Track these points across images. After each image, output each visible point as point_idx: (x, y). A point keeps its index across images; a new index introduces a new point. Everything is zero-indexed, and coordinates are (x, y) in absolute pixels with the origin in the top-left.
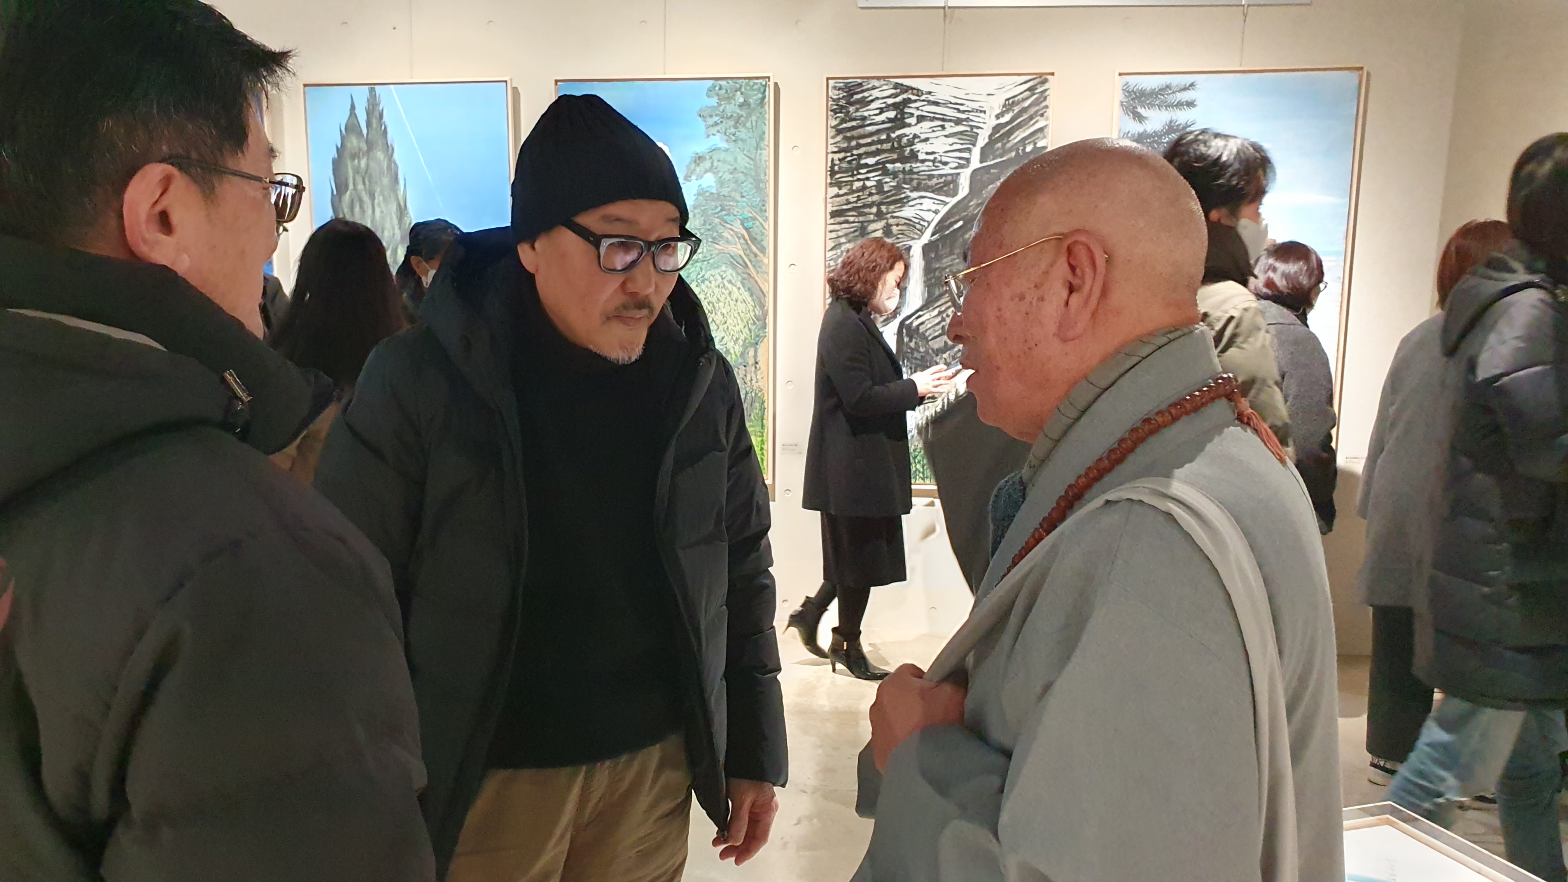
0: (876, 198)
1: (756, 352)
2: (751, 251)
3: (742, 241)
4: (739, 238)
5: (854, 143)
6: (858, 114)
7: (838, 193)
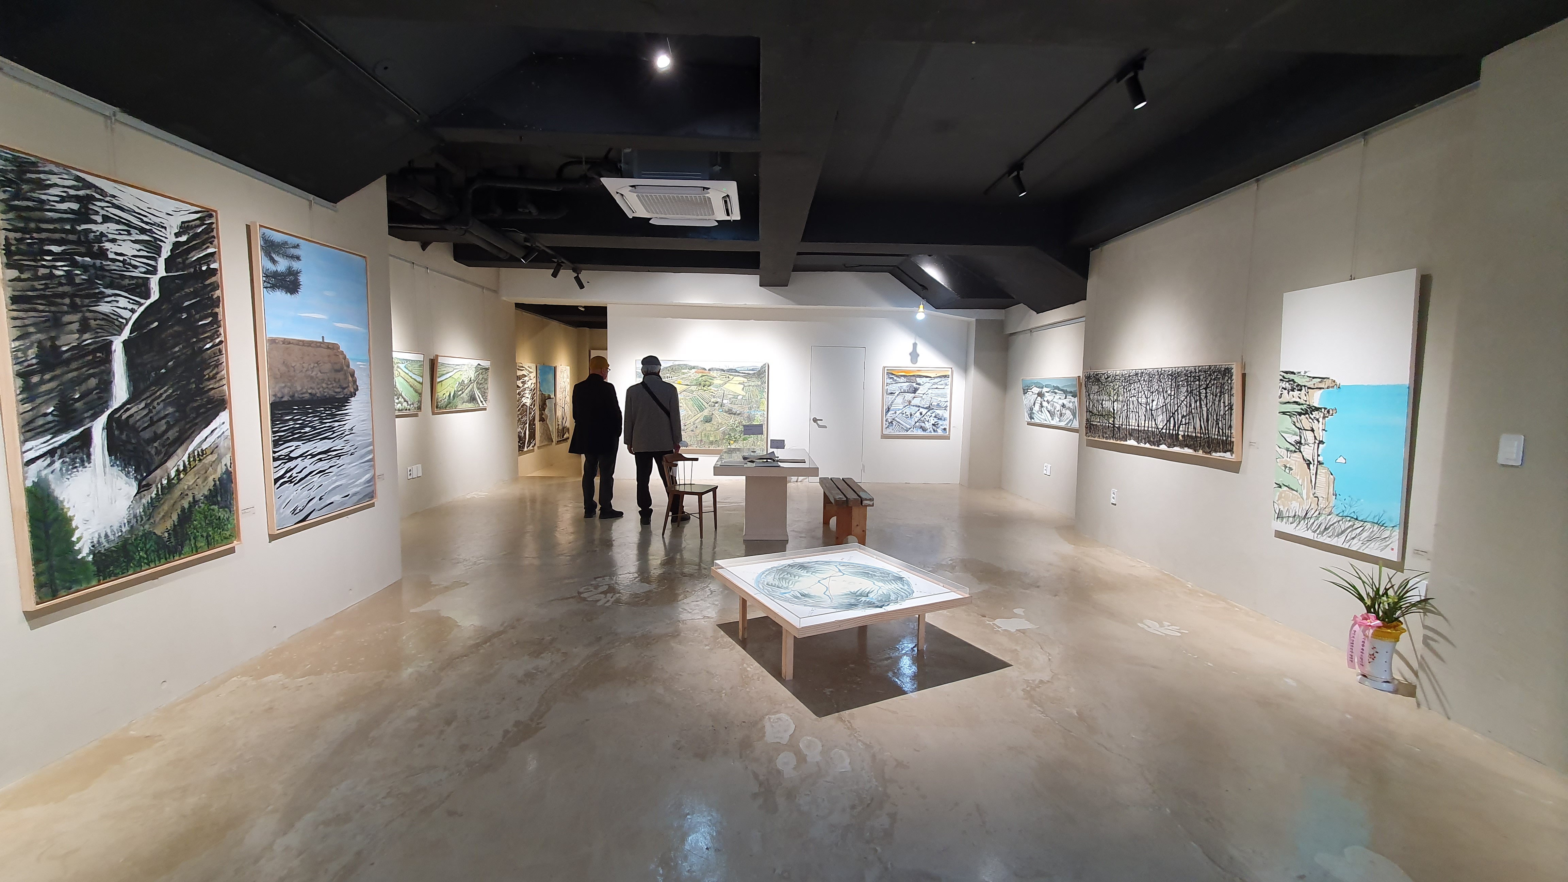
0: (66, 289)
5: (33, 225)
6: (35, 195)
7: (19, 276)
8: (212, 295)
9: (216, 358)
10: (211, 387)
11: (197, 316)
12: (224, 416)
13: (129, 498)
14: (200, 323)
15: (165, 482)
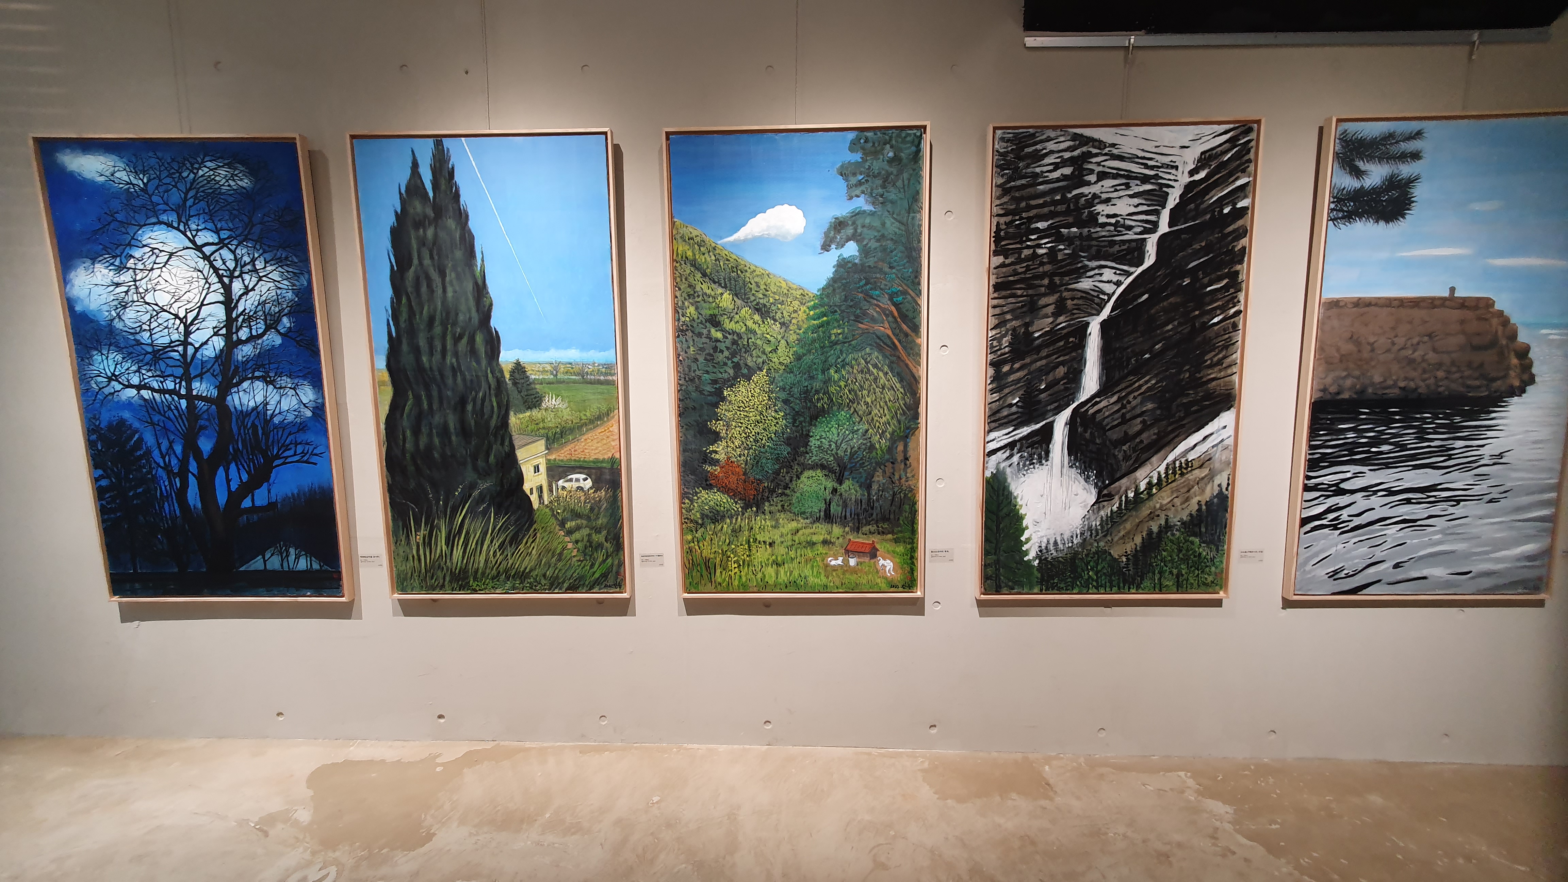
0: (1047, 268)
1: (906, 446)
2: (901, 330)
3: (890, 319)
4: (887, 316)
5: (1023, 204)
6: (1029, 170)
7: (1004, 262)
8: (1234, 247)
9: (1227, 336)
10: (1212, 376)
11: (1206, 280)
12: (1226, 418)
13: (1085, 506)
14: (1209, 289)
15: (1131, 495)
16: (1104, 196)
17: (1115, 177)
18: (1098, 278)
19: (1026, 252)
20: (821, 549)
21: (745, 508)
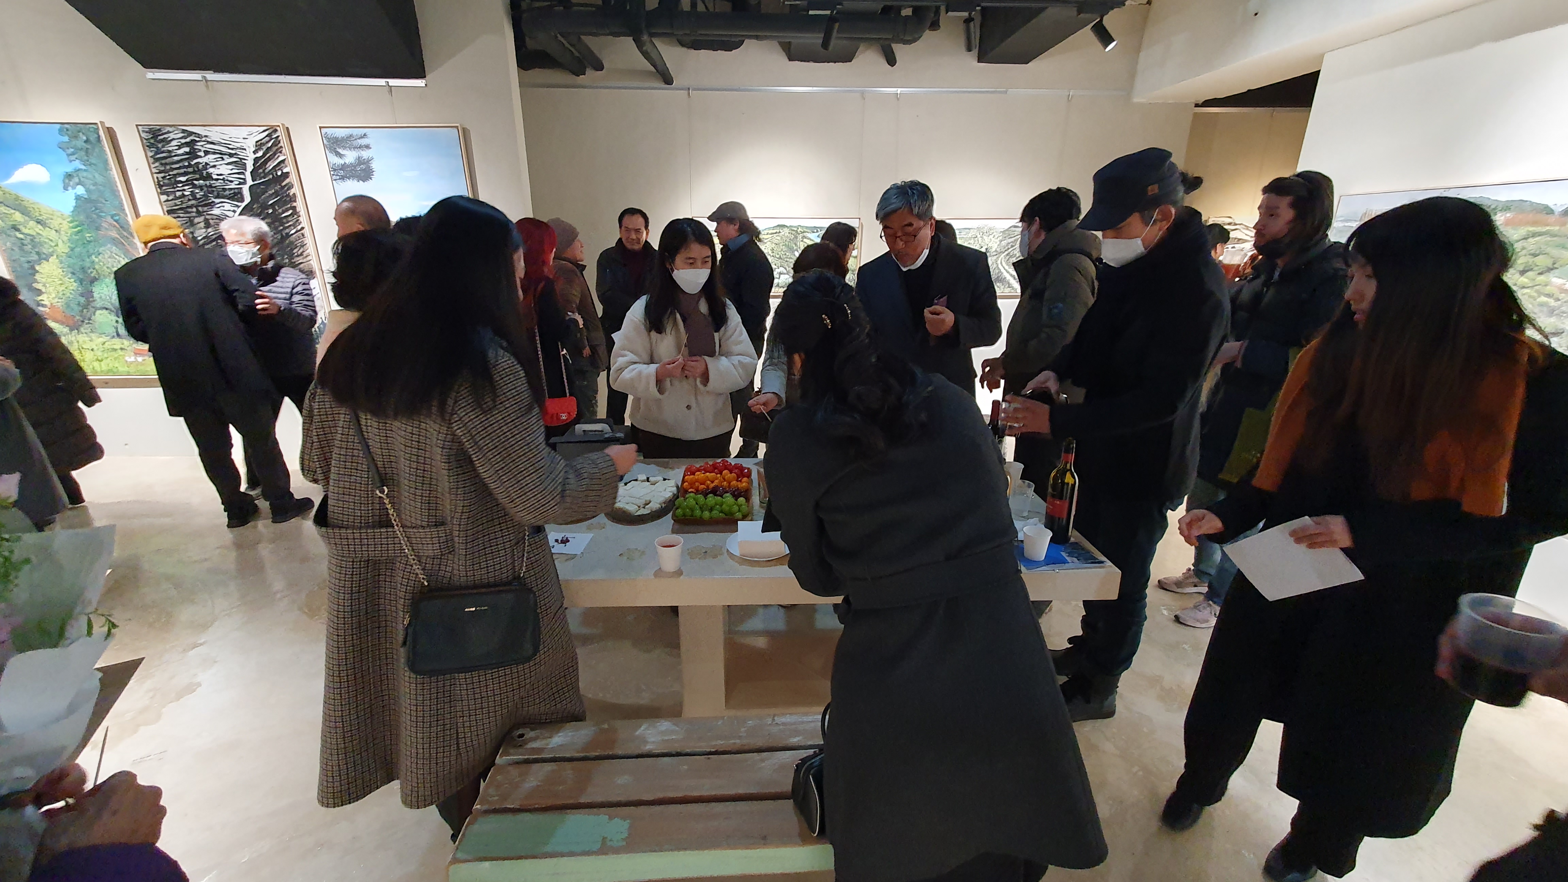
0: (193, 202)
2: (123, 235)
3: (116, 229)
4: (113, 227)
5: (168, 167)
6: (165, 149)
7: (167, 199)
8: (288, 193)
9: (301, 240)
11: (280, 211)
14: (283, 215)
16: (212, 164)
17: (214, 153)
18: (222, 208)
19: (178, 194)
20: (120, 353)
21: (71, 330)
